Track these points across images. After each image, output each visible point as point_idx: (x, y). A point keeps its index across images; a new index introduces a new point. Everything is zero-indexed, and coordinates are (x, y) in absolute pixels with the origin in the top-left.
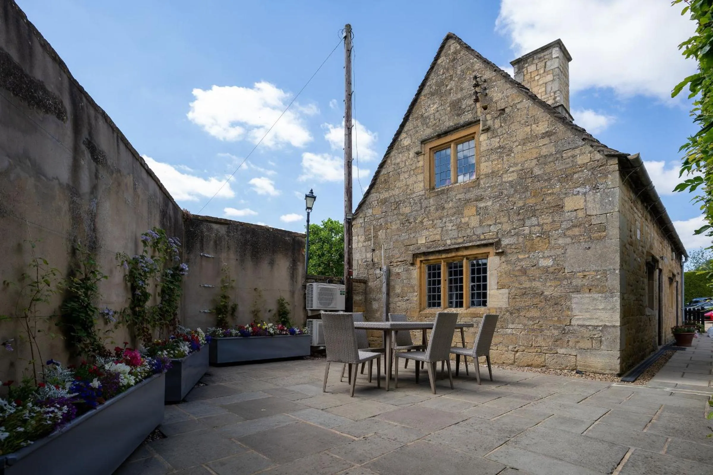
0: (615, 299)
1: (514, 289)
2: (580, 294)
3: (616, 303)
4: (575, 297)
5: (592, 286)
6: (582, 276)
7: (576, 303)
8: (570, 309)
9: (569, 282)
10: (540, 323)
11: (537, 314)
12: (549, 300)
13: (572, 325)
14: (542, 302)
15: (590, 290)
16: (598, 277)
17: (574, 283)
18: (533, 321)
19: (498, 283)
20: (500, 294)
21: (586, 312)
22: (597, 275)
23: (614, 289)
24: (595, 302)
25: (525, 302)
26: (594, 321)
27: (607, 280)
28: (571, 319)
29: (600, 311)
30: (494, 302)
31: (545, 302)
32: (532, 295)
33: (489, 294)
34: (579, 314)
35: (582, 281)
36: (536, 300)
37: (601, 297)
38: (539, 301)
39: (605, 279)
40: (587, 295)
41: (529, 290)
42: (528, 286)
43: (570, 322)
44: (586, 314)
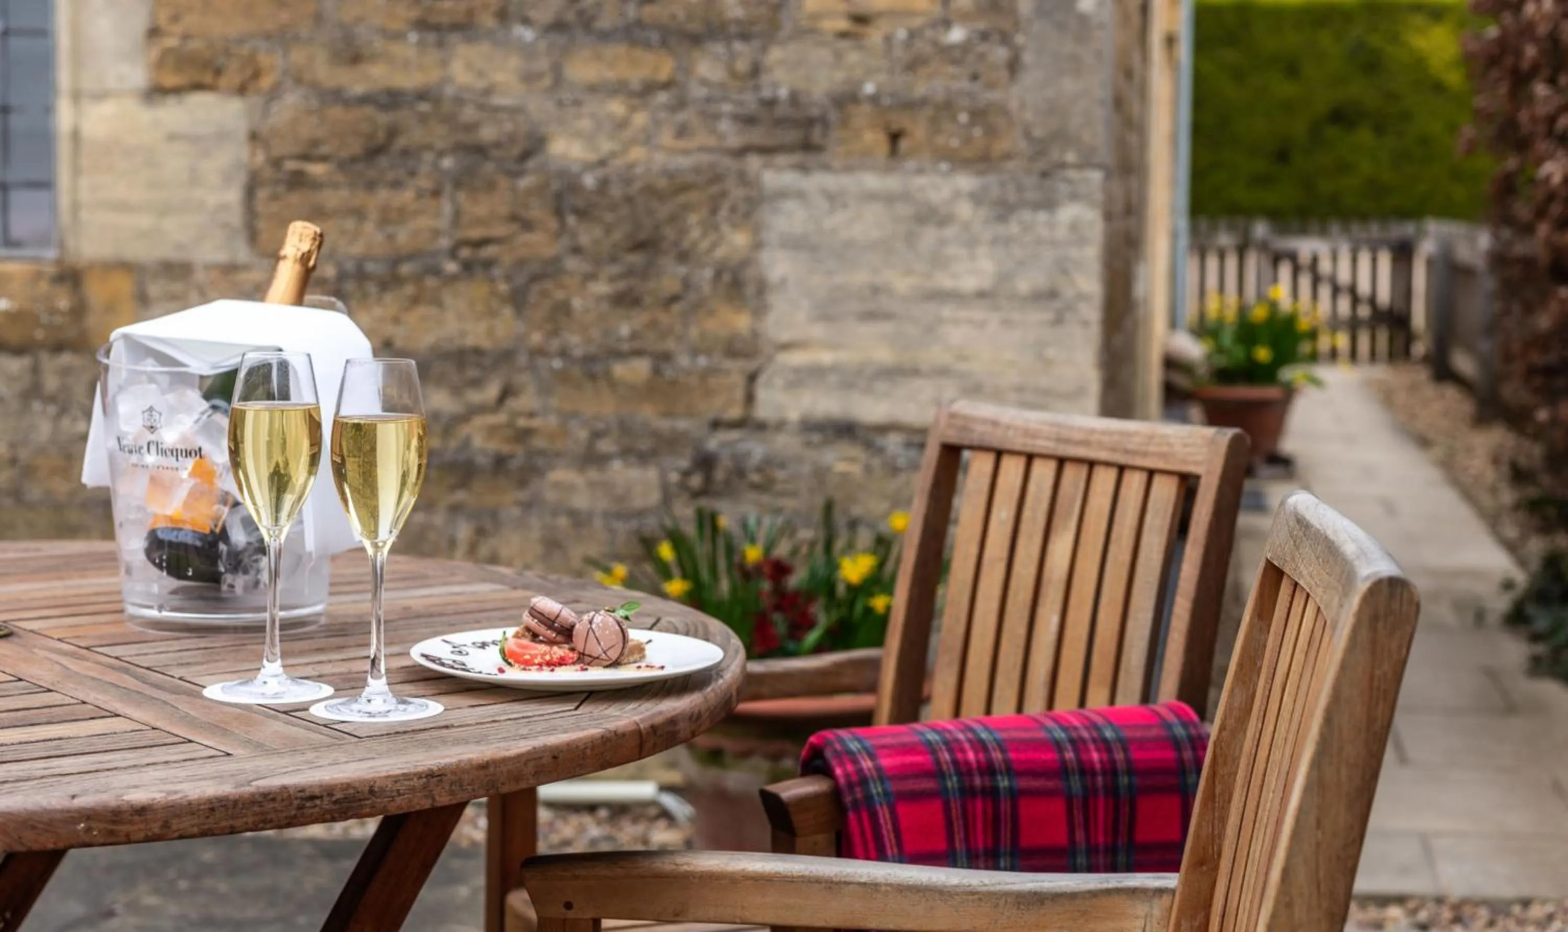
0: (1068, 213)
1: (292, 99)
2: (827, 168)
3: (1074, 253)
4: (782, 194)
5: (910, 106)
6: (843, 24)
7: (795, 244)
8: (750, 290)
9: (742, 66)
10: (513, 404)
11: (490, 332)
12: (582, 214)
13: (761, 427)
14: (527, 225)
15: (895, 137)
16: (957, 35)
17: (779, 74)
18: (456, 391)
19: (154, 32)
20: (173, 137)
21: (871, 316)
22: (947, 24)
23: (1061, 137)
24: (929, 236)
25: (387, 218)
26: (925, 389)
27: (1014, 66)
28: (752, 378)
29: (963, 314)
30: (122, 207)
31: (553, 224)
32: (447, 163)
33: (76, 136)
34: (818, 331)
35: (838, 56)
36: (481, 208)
37: (976, 198)
38: (503, 210)
39: (1001, 54)
40: (871, 181)
41: (423, 119)
42: (408, 81)
43: (750, 398)
44: (868, 330)
